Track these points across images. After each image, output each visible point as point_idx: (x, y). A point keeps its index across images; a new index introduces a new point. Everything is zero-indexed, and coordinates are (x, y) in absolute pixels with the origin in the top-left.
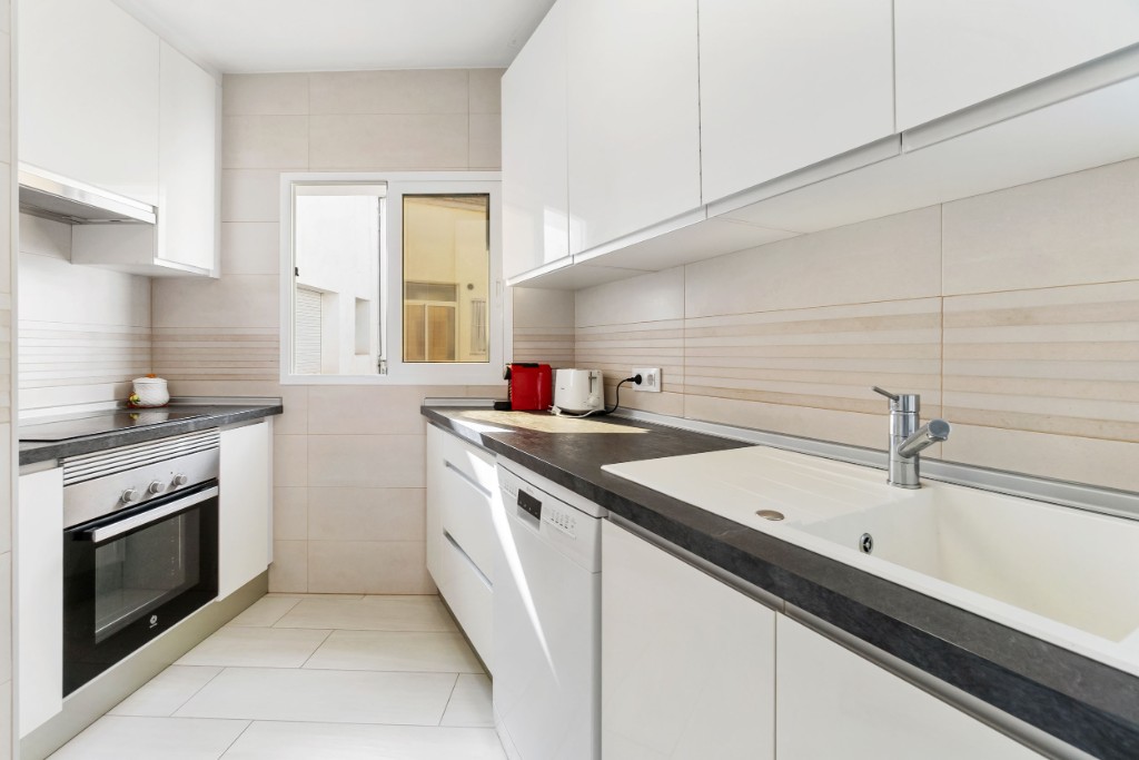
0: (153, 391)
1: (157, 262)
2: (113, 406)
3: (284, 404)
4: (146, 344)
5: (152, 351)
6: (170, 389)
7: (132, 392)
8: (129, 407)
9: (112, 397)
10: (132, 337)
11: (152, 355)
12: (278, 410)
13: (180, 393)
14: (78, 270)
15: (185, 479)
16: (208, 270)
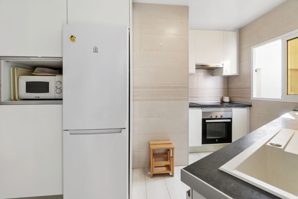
0: (227, 99)
1: (223, 74)
2: (220, 102)
3: (252, 105)
4: (227, 90)
5: (228, 91)
6: (230, 99)
7: (223, 99)
8: (222, 102)
9: (220, 100)
10: (224, 89)
11: (228, 92)
12: (250, 106)
13: (232, 100)
14: (214, 77)
15: (223, 116)
16: (236, 74)
